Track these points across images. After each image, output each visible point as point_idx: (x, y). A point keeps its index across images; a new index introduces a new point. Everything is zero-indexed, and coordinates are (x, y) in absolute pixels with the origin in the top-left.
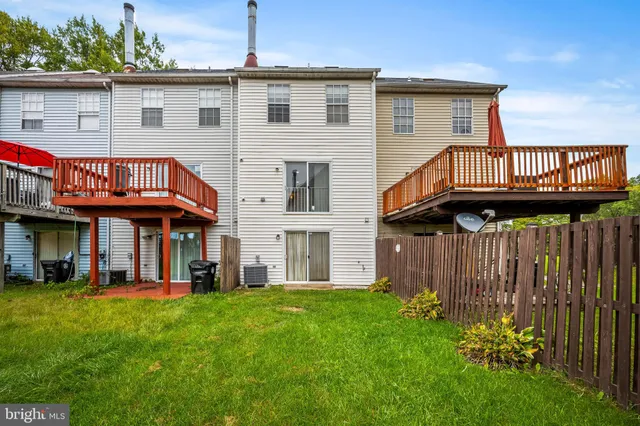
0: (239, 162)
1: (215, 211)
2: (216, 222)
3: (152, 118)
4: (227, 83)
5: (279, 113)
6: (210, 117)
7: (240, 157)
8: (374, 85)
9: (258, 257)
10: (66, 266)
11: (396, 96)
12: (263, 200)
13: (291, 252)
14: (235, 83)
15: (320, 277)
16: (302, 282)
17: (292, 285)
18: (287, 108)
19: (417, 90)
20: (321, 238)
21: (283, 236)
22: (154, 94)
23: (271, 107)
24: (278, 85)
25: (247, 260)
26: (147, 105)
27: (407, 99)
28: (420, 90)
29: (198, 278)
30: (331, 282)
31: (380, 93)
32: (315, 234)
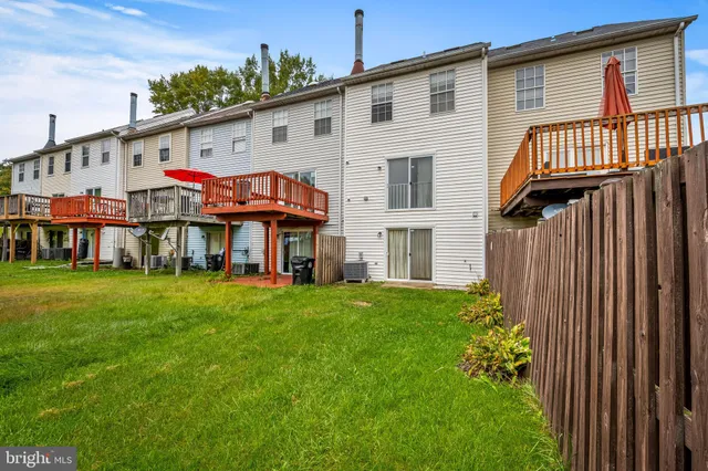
0: (345, 166)
1: (326, 212)
2: (325, 222)
3: (280, 135)
4: (337, 93)
5: (382, 113)
6: (323, 127)
7: (346, 160)
8: (485, 62)
9: (361, 254)
10: (220, 259)
11: (520, 67)
12: (366, 199)
13: (392, 250)
14: (343, 92)
15: (423, 276)
16: (403, 280)
17: (392, 283)
18: (389, 107)
19: (547, 54)
20: (423, 235)
21: (385, 233)
22: (281, 115)
23: (374, 109)
24: (381, 86)
25: (351, 257)
26: (276, 125)
27: (534, 66)
28: (552, 53)
29: (297, 271)
30: (434, 281)
31: (492, 69)
32: (416, 231)
